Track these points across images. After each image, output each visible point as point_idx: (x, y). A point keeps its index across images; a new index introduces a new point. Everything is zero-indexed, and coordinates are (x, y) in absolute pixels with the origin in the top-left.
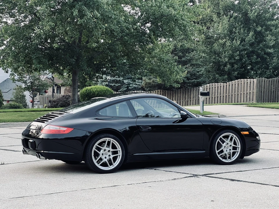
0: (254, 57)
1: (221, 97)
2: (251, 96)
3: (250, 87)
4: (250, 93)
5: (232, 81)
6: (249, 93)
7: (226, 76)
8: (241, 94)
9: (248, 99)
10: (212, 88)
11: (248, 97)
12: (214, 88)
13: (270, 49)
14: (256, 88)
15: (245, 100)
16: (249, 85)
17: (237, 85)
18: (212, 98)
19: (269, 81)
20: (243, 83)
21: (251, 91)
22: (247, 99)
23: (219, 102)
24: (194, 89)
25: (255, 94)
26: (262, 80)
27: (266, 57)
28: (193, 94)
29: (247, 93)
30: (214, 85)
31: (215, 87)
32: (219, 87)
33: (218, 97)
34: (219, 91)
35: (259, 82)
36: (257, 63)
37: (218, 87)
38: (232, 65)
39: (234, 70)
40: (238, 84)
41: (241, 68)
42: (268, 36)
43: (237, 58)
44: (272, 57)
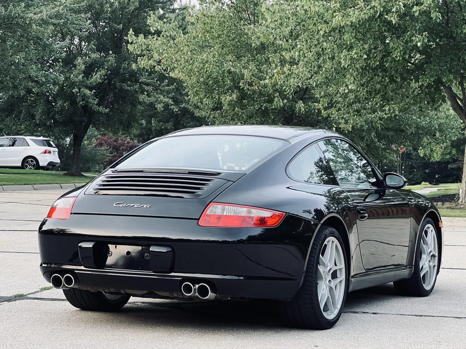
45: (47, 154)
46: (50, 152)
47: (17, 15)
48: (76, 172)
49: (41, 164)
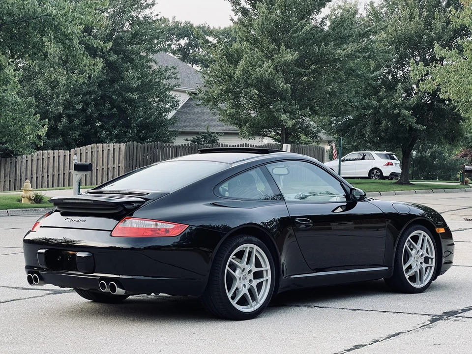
0: (107, 105)
1: (60, 176)
2: (115, 173)
3: (114, 157)
4: (114, 167)
5: (81, 148)
6: (111, 169)
7: (60, 139)
8: (97, 170)
10: (43, 159)
11: (111, 175)
12: (46, 160)
13: (132, 93)
14: (124, 159)
16: (111, 155)
17: (89, 154)
18: (43, 177)
19: (144, 148)
20: (100, 150)
21: (115, 166)
23: (56, 184)
24: (6, 160)
25: (122, 169)
26: (134, 146)
27: (126, 106)
28: (5, 170)
29: (108, 168)
30: (46, 154)
31: (49, 158)
32: (57, 158)
33: (53, 175)
34: (56, 164)
35: (128, 150)
36: (110, 117)
37: (54, 157)
38: (69, 117)
39: (75, 129)
40: (92, 152)
41: (86, 124)
42: (128, 71)
43: (79, 107)
44: (135, 107)
45: (389, 166)
46: (392, 164)
48: (404, 181)
49: (385, 174)
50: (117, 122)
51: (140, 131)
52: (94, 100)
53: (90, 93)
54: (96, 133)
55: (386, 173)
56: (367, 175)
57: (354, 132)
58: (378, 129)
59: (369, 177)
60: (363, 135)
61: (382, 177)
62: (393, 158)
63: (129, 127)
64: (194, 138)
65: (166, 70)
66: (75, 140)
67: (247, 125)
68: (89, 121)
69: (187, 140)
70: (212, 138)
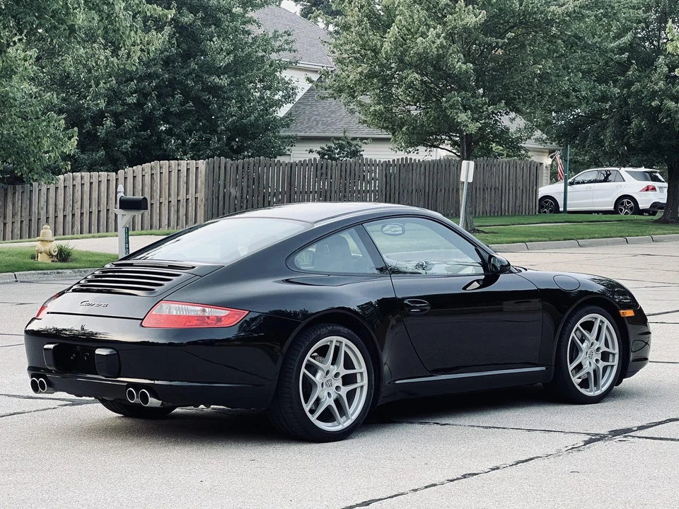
0: (177, 96)
1: (102, 214)
2: (190, 209)
3: (187, 183)
4: (187, 200)
5: (135, 167)
6: (183, 203)
7: (102, 153)
8: (161, 203)
9: (183, 218)
10: (74, 186)
11: (182, 211)
12: (78, 188)
13: (219, 76)
14: (203, 186)
15: (173, 222)
16: (183, 179)
17: (148, 178)
18: (73, 215)
19: (237, 167)
20: (165, 171)
21: (189, 197)
22: (178, 218)
23: (94, 228)
24: (15, 189)
25: (201, 204)
26: (220, 164)
27: (209, 98)
28: (14, 205)
29: (179, 201)
30: (79, 178)
31: (82, 184)
32: (95, 185)
33: (91, 213)
34: (95, 195)
35: (211, 171)
36: (182, 115)
37: (91, 183)
38: (116, 117)
39: (125, 136)
40: (152, 174)
41: (144, 128)
42: (211, 40)
43: (132, 100)
44: (224, 99)
45: (650, 192)
46: (654, 189)
47: (536, 9)
48: (671, 218)
49: (641, 206)
50: (194, 124)
51: (230, 139)
52: (156, 88)
53: (150, 77)
54: (160, 141)
55: (644, 203)
56: (612, 208)
57: (586, 137)
58: (626, 132)
59: (616, 211)
60: (601, 143)
61: (637, 210)
62: (655, 179)
63: (214, 131)
64: (323, 149)
65: (275, 37)
66: (126, 154)
67: (404, 129)
68: (149, 122)
69: (311, 151)
70: (353, 148)
